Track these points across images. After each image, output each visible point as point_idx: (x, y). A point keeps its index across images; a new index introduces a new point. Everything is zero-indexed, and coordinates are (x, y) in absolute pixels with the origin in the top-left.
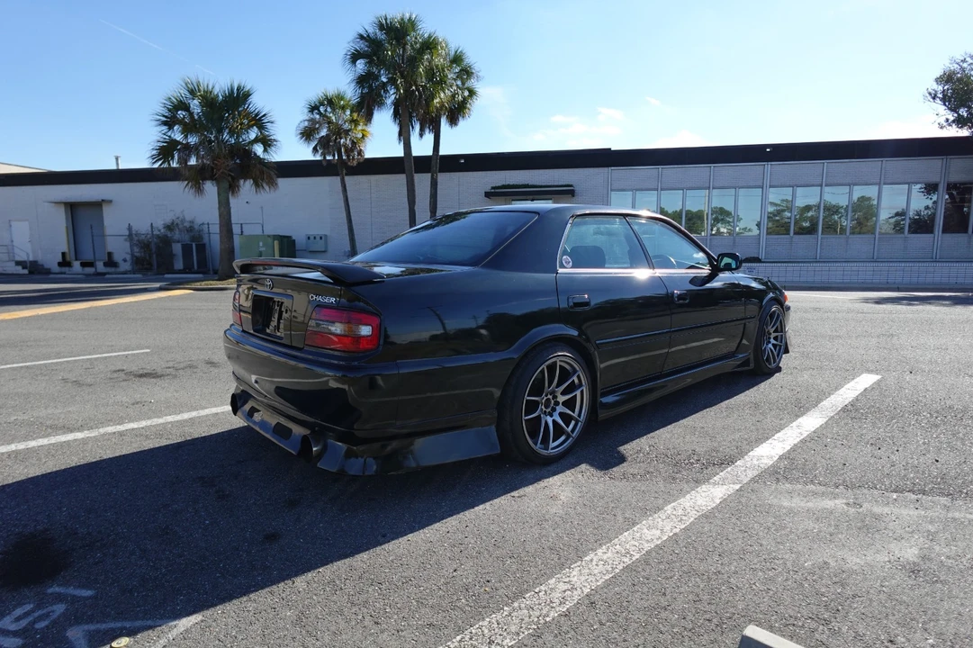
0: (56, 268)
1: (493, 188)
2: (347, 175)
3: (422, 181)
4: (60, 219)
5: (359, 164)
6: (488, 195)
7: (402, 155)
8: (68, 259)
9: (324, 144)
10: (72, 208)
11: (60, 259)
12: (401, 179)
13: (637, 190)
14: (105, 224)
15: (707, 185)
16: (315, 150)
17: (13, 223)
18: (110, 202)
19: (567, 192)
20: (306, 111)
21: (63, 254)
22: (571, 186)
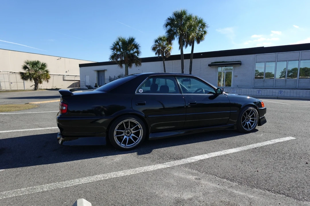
0: (94, 87)
1: (212, 63)
2: (165, 60)
3: (187, 62)
4: (95, 74)
5: (169, 57)
6: (209, 65)
7: (180, 54)
8: (97, 85)
9: (158, 52)
10: (98, 72)
11: (95, 85)
12: (179, 61)
13: (266, 62)
14: (105, 76)
15: (298, 59)
16: (156, 54)
17: (86, 76)
18: (107, 70)
19: (239, 63)
20: (154, 42)
21: (96, 84)
22: (240, 61)
